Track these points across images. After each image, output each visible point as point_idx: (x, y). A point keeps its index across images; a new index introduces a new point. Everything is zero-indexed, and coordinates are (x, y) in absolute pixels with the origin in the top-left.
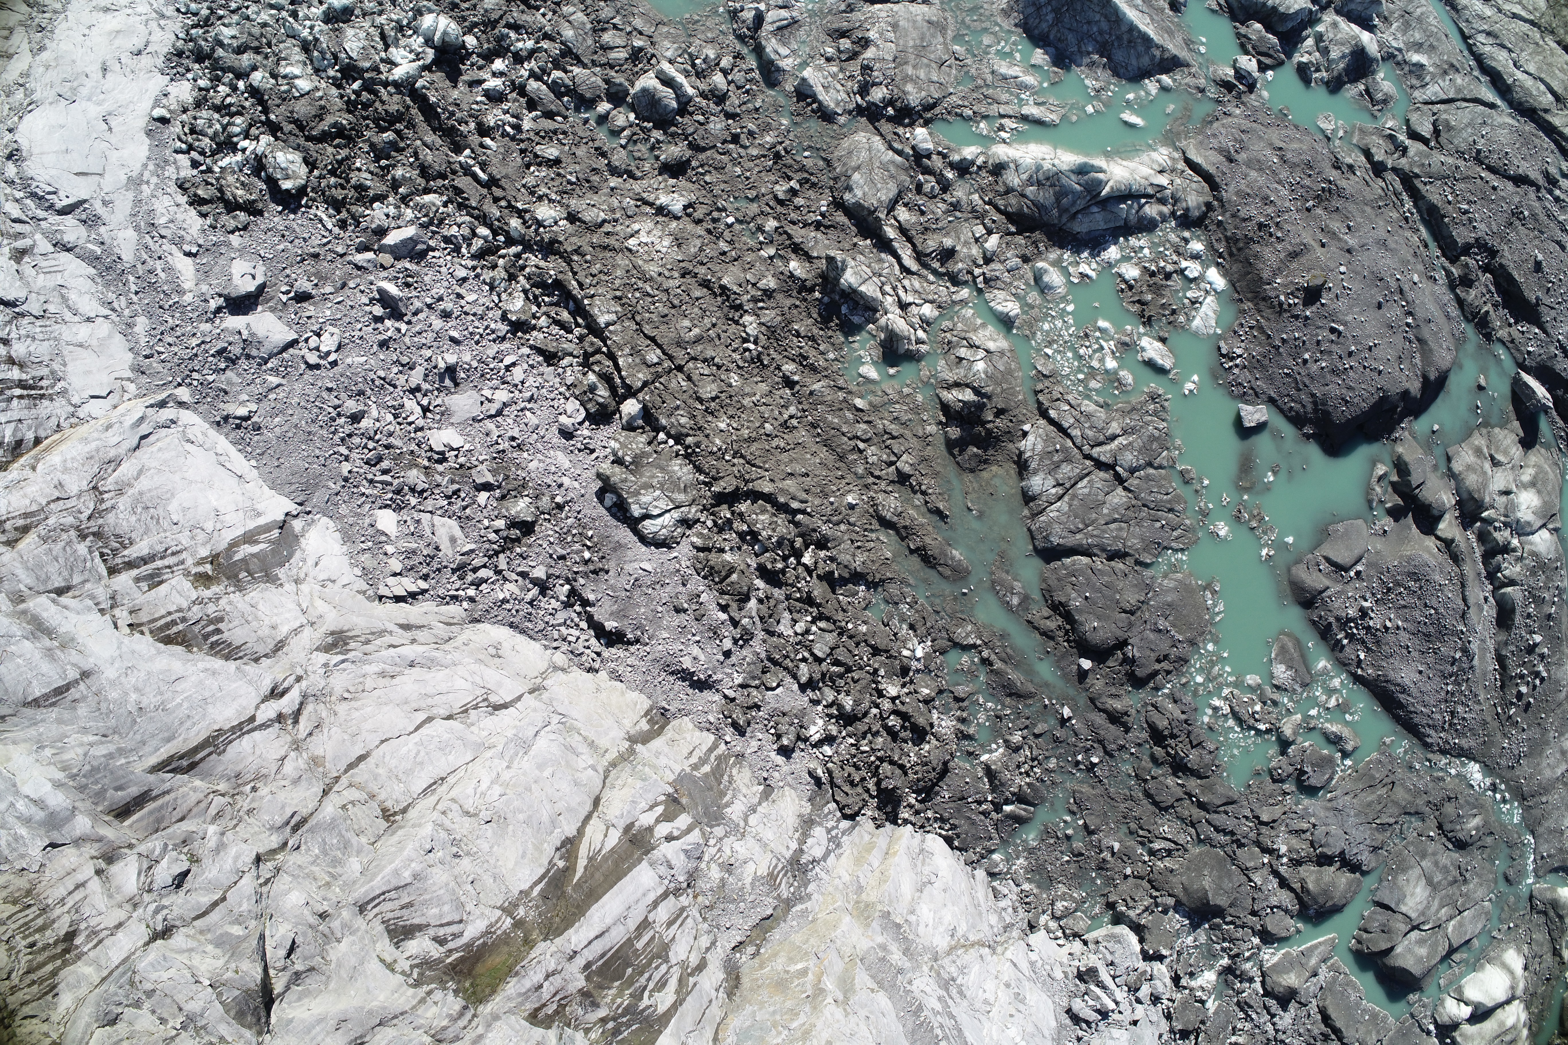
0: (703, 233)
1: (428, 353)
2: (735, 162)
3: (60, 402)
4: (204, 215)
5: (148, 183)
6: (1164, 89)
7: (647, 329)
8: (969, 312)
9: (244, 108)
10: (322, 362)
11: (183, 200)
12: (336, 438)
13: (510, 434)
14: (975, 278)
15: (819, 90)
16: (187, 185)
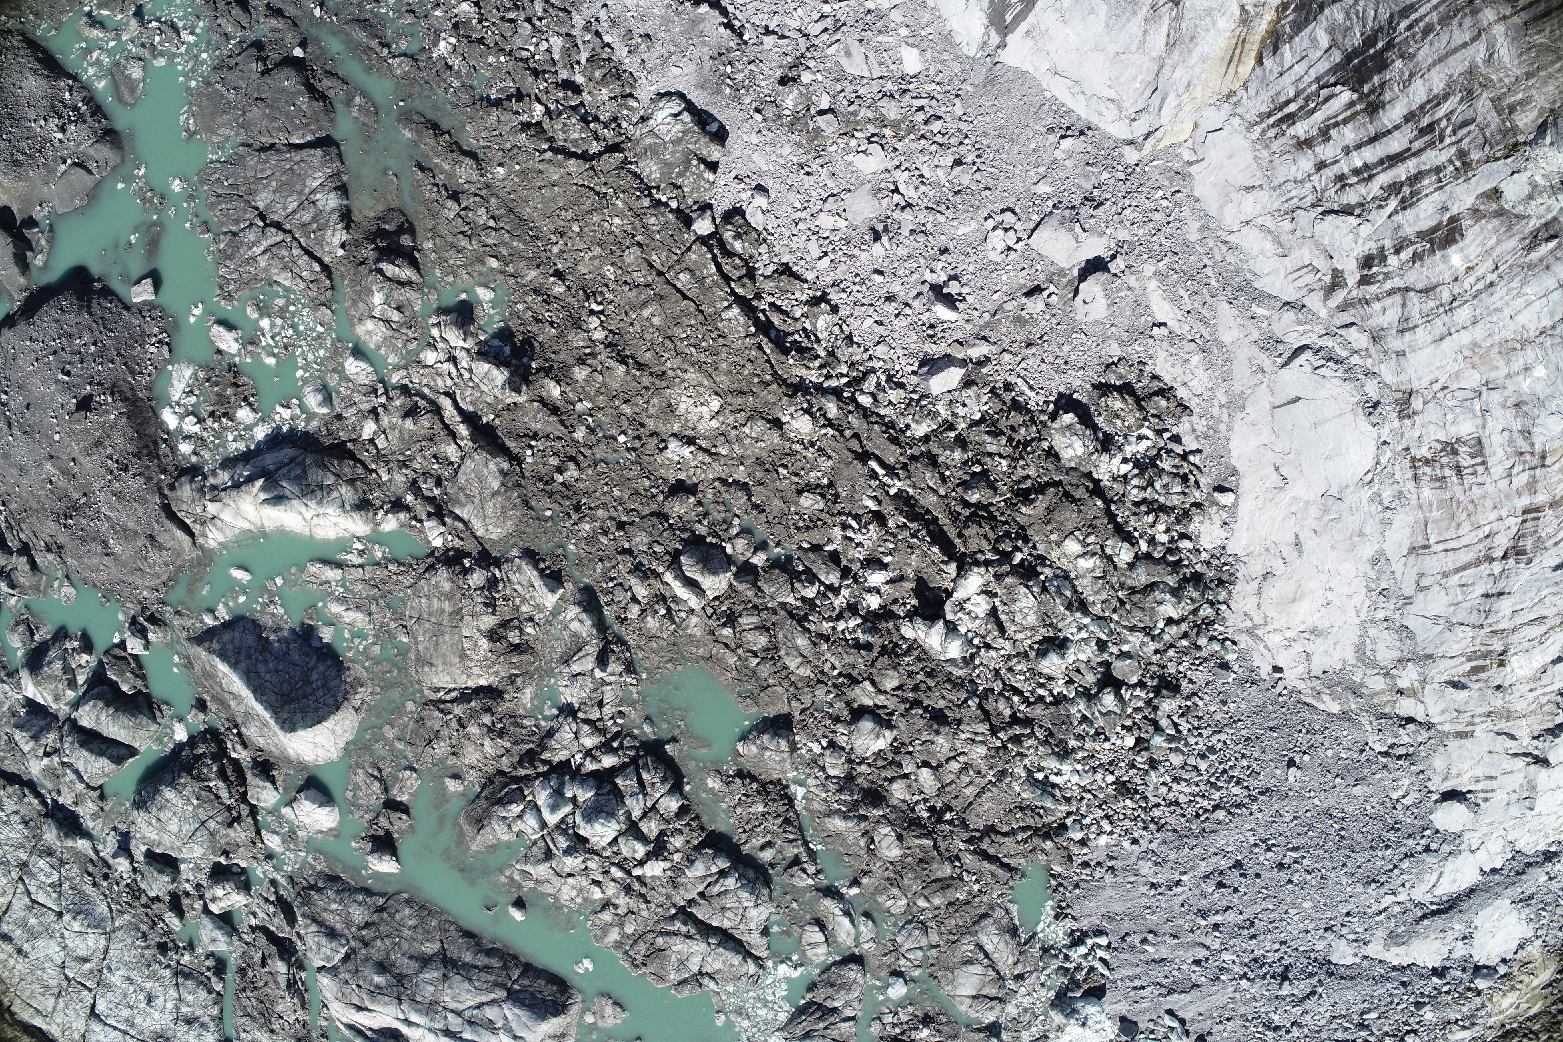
0: (647, 421)
1: (902, 252)
2: (620, 501)
3: (1252, 116)
4: (1155, 377)
5: (1222, 406)
6: (211, 611)
7: (692, 308)
8: (392, 359)
9: (1135, 514)
10: (998, 218)
11: (1181, 393)
12: (973, 139)
13: (811, 178)
14: (386, 393)
15: (537, 582)
16: (1179, 409)
